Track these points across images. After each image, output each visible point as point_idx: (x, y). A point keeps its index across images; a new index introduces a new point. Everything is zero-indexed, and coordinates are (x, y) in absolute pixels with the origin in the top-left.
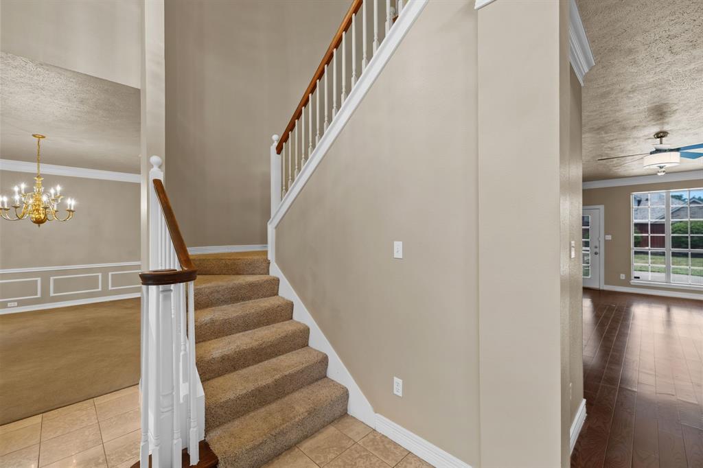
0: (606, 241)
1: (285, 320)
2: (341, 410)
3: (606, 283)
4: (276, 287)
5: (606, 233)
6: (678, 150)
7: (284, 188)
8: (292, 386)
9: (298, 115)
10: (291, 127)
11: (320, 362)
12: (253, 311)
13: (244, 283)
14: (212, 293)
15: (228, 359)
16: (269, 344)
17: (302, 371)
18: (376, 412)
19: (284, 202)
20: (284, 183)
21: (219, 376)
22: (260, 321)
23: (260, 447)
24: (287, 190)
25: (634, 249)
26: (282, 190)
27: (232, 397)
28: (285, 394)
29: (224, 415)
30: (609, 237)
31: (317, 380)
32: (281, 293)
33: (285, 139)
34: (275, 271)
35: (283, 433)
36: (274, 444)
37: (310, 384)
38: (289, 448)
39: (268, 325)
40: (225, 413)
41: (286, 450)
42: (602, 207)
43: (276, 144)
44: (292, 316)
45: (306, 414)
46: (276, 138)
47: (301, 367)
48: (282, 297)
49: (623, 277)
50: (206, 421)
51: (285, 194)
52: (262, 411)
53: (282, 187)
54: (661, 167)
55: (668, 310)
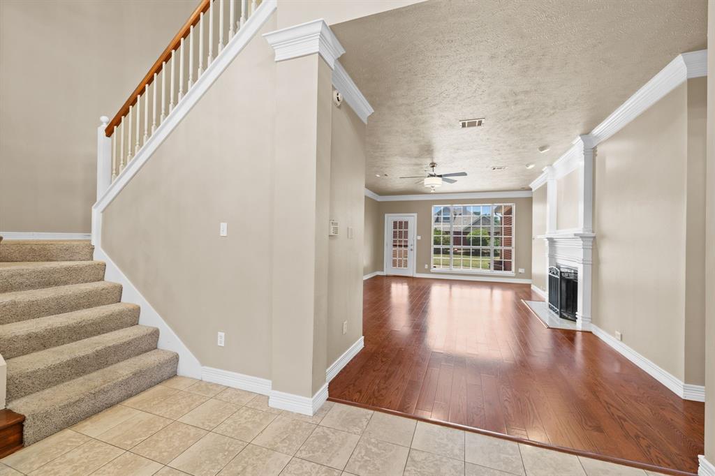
0: (418, 240)
1: (112, 303)
2: (170, 372)
3: (417, 272)
4: (101, 273)
5: (418, 235)
6: (440, 176)
7: (114, 172)
8: (116, 357)
9: (133, 101)
10: (125, 112)
11: (149, 335)
12: (70, 293)
13: (58, 267)
14: (12, 276)
15: (36, 337)
16: (91, 322)
17: (129, 343)
18: (203, 365)
19: (113, 186)
20: (114, 167)
21: (24, 354)
22: (80, 303)
23: (77, 404)
24: (117, 174)
25: (433, 246)
26: (112, 174)
27: (42, 367)
28: (107, 364)
29: (31, 385)
30: (419, 238)
31: (146, 351)
32: (107, 278)
33: (117, 122)
34: (100, 256)
35: (104, 392)
36: (93, 402)
37: (138, 355)
38: (111, 406)
39: (89, 307)
40: (33, 383)
41: (106, 408)
42: (415, 215)
43: (105, 126)
44: (120, 299)
45: (131, 375)
46: (105, 120)
47: (128, 339)
48: (108, 282)
49: (426, 266)
50: (7, 391)
51: (115, 177)
52: (81, 379)
53: (112, 170)
54: (433, 187)
55: (451, 288)
